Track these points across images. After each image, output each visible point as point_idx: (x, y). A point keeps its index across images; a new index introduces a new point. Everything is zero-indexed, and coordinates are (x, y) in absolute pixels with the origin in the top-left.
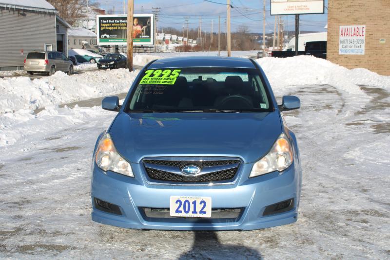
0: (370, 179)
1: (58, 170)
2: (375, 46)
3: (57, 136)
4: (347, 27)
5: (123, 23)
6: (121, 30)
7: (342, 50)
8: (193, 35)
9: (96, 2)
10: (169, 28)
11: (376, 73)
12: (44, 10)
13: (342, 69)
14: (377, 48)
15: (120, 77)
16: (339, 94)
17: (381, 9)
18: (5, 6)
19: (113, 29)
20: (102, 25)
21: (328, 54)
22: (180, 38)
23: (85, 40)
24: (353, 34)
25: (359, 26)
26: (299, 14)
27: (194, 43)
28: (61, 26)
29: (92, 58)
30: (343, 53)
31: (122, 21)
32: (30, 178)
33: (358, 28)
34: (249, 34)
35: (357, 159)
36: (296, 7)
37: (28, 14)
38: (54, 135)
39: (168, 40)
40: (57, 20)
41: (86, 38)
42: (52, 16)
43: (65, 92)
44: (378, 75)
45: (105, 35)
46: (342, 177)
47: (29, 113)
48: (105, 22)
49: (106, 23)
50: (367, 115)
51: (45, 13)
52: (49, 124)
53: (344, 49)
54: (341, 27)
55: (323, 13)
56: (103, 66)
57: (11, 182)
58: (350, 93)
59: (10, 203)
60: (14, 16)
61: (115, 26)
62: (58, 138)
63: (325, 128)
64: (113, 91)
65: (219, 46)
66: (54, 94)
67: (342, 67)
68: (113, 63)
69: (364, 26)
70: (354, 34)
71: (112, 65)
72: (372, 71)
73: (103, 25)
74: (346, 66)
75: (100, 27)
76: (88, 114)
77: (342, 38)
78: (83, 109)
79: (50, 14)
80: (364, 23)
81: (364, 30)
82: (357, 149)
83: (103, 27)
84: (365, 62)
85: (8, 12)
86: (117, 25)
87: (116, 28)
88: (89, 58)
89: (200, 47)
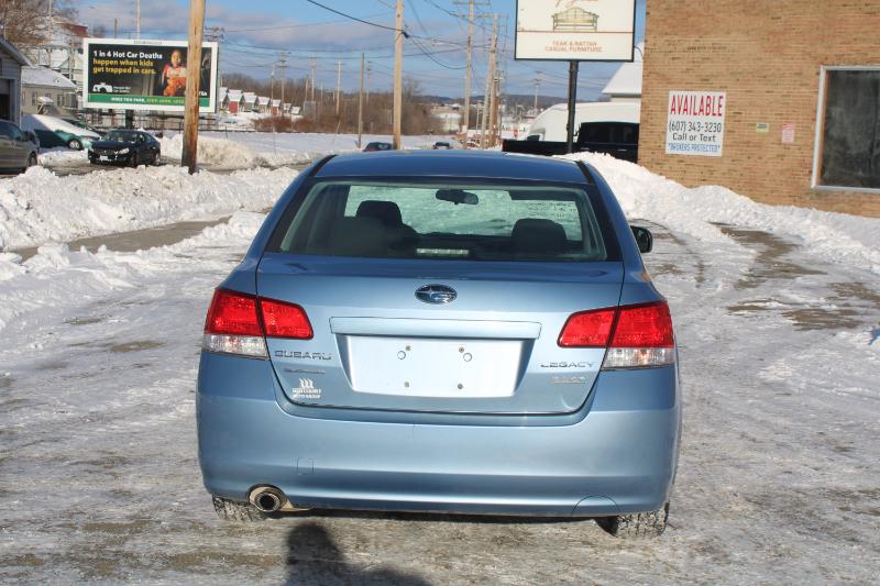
0: (844, 427)
1: (146, 393)
2: (745, 139)
3: (92, 315)
4: (684, 93)
5: (147, 60)
6: (141, 76)
7: (672, 144)
8: (295, 94)
9: (69, 6)
10: (235, 76)
11: (747, 199)
13: (672, 186)
14: (749, 142)
15: (170, 184)
16: (681, 242)
17: (761, 59)
19: (123, 74)
20: (95, 61)
21: (641, 152)
22: (264, 101)
23: (47, 95)
24: (697, 111)
25: (711, 94)
26: (578, 61)
27: (295, 114)
28: (8, 61)
29: (74, 138)
30: (675, 152)
31: (142, 55)
32: (93, 409)
33: (708, 97)
34: (419, 97)
35: (790, 382)
36: (571, 44)
38: (82, 315)
39: (236, 103)
40: (2, 48)
41: (47, 90)
43: (52, 216)
44: (753, 203)
45: (103, 85)
46: (781, 421)
47: (12, 261)
48: (102, 54)
49: (106, 58)
50: (761, 288)
52: (61, 289)
53: (677, 141)
54: (672, 94)
55: (632, 61)
56: (103, 158)
57: (55, 416)
58: (704, 240)
59: (82, 463)
61: (127, 67)
62: (98, 321)
63: (687, 316)
64: (160, 217)
65: (361, 123)
66: (30, 219)
67: (673, 182)
68: (125, 151)
69: (724, 94)
70: (701, 110)
71: (125, 155)
72: (741, 194)
73: (99, 62)
74: (681, 180)
75: (91, 66)
76: (136, 267)
77: (673, 118)
78: (119, 257)
80: (722, 88)
81: (723, 102)
82: (781, 362)
83: (99, 66)
84: (724, 174)
86: (131, 63)
87: (129, 71)
88: (66, 138)
89: (311, 123)
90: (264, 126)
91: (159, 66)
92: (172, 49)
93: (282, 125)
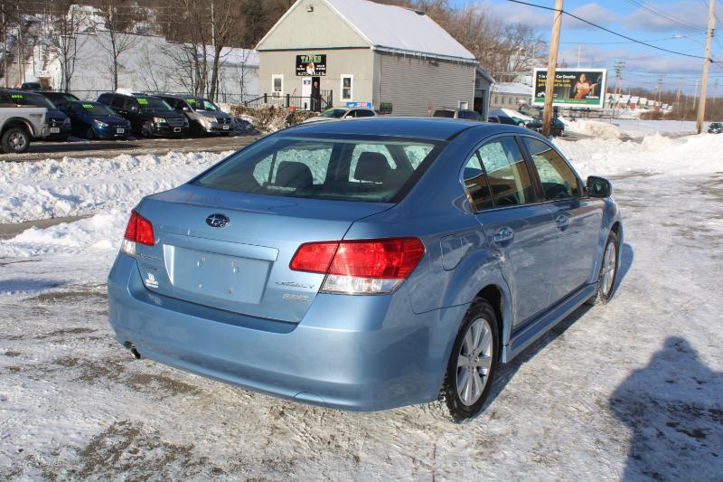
5: (567, 79)
6: (563, 87)
8: (668, 98)
10: (639, 89)
12: (461, 60)
18: (414, 54)
20: (539, 80)
22: (651, 103)
23: (525, 99)
28: (482, 80)
29: (521, 121)
31: (565, 76)
37: (441, 64)
39: (635, 104)
40: (478, 73)
42: (471, 68)
45: (543, 93)
48: (543, 77)
49: (545, 79)
51: (462, 63)
60: (424, 66)
73: (541, 81)
75: (537, 83)
79: (469, 65)
83: (541, 83)
85: (417, 61)
86: (558, 81)
87: (557, 85)
88: (517, 121)
89: (676, 115)
90: (646, 116)
91: (573, 82)
92: (580, 74)
93: (657, 116)
